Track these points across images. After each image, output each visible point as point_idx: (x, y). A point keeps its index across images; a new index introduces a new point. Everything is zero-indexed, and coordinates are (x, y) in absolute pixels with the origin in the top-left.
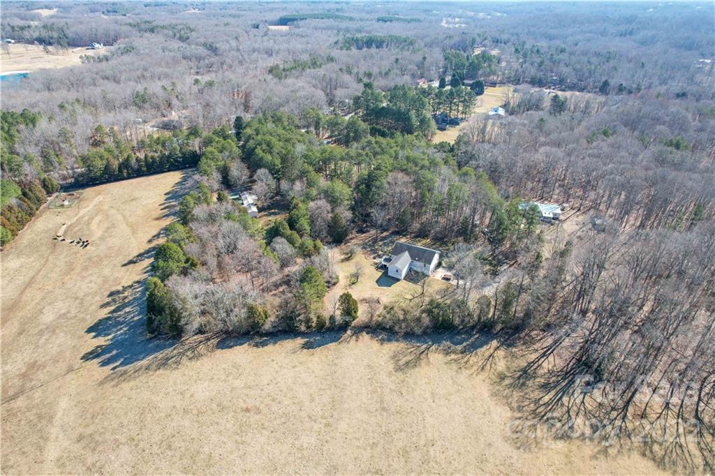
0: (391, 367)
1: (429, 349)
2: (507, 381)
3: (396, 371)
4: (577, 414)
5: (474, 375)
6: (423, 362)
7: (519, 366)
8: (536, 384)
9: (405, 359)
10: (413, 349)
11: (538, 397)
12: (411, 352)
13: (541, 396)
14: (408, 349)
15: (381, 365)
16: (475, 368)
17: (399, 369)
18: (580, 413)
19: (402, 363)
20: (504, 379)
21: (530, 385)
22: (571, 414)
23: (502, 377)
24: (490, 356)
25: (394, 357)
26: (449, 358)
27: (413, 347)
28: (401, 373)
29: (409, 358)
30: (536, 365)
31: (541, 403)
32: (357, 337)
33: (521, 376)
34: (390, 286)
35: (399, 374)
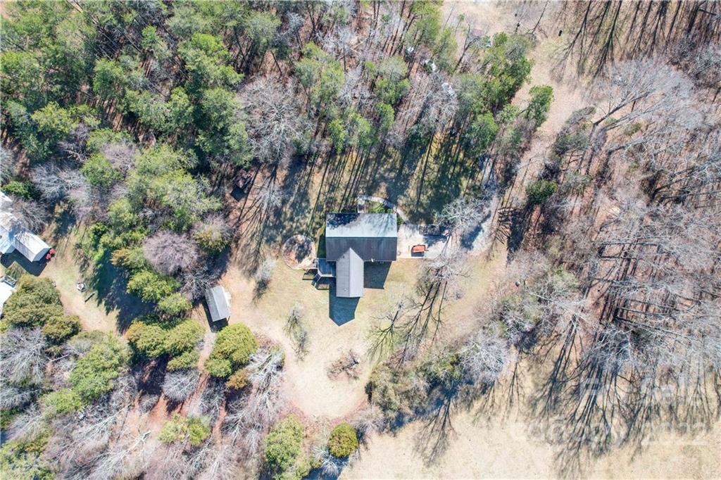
0: (420, 463)
1: (448, 412)
2: (540, 407)
3: (428, 466)
4: (612, 416)
5: (505, 420)
6: (450, 439)
7: (547, 374)
8: (568, 391)
9: (429, 445)
10: (432, 426)
11: (573, 411)
12: (432, 431)
13: (575, 407)
14: (426, 427)
15: (408, 466)
16: (503, 408)
17: (430, 462)
18: (615, 412)
19: (429, 452)
20: (535, 404)
21: (562, 398)
22: (606, 418)
23: (533, 403)
24: (514, 377)
25: (417, 449)
26: (473, 412)
27: (431, 421)
28: (434, 466)
29: (434, 440)
30: (564, 361)
31: (577, 418)
32: (364, 443)
33: (551, 389)
34: (352, 317)
35: (433, 468)
